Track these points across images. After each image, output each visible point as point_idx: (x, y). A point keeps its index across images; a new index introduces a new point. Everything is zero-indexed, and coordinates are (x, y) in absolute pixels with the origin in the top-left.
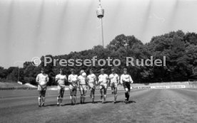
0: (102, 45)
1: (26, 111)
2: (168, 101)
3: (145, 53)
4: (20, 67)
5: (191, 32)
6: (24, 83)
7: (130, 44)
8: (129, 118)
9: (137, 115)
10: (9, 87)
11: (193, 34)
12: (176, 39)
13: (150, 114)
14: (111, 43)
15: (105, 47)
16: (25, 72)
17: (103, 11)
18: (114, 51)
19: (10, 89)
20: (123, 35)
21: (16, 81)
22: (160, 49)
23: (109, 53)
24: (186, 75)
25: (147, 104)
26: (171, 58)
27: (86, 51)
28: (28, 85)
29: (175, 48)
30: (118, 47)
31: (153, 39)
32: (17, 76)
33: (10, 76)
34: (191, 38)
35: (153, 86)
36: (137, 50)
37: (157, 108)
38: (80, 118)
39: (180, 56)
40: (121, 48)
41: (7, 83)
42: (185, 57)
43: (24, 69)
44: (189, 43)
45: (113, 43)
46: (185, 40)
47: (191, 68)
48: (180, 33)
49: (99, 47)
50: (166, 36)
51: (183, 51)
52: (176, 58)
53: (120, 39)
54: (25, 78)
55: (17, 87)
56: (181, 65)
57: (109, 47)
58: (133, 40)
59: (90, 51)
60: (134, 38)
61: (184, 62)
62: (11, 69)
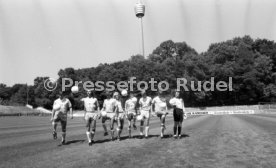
0: (142, 54)
3: (200, 66)
4: (29, 85)
6: (35, 106)
7: (180, 54)
8: (183, 162)
9: (194, 157)
10: (14, 112)
11: (265, 41)
12: (242, 47)
13: (211, 156)
14: (154, 52)
15: (146, 58)
16: (36, 91)
17: (144, 8)
18: (158, 62)
19: (15, 115)
20: (170, 42)
21: (25, 104)
22: (221, 61)
23: (152, 65)
24: (256, 96)
25: (206, 140)
26: (236, 74)
28: (40, 109)
29: (241, 60)
30: (165, 58)
31: (212, 47)
32: (25, 97)
33: (15, 97)
35: (212, 111)
36: (190, 62)
37: (221, 146)
38: (116, 163)
40: (168, 59)
41: (12, 107)
43: (35, 87)
44: (259, 53)
45: (157, 51)
46: (253, 49)
48: (247, 39)
49: (138, 57)
50: (228, 43)
51: (252, 63)
52: (242, 73)
53: (167, 46)
54: (37, 100)
55: (25, 112)
56: (249, 82)
57: (152, 57)
58: (184, 49)
59: (125, 62)
60: (186, 45)
62: (17, 88)
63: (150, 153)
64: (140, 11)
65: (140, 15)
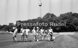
0: (41, 17)
1: (10, 44)
2: (67, 40)
3: (57, 20)
5: (75, 13)
6: (9, 31)
7: (52, 17)
9: (55, 46)
10: (3, 33)
11: (76, 14)
12: (70, 15)
13: (60, 46)
14: (44, 16)
15: (42, 18)
16: (9, 27)
18: (45, 19)
20: (49, 13)
21: (6, 31)
22: (63, 19)
23: (43, 20)
24: (73, 29)
25: (59, 42)
26: (68, 23)
27: (34, 19)
28: (11, 32)
29: (69, 19)
30: (47, 18)
31: (61, 15)
32: (6, 29)
33: (3, 29)
34: (75, 15)
36: (54, 19)
37: (63, 43)
39: (71, 22)
40: (48, 18)
41: (2, 31)
42: (73, 22)
44: (74, 17)
45: (45, 16)
46: (73, 16)
47: (75, 27)
48: (71, 13)
49: (40, 18)
50: (66, 14)
51: (72, 20)
52: (70, 23)
53: (48, 15)
54: (10, 29)
55: (6, 33)
56: (72, 25)
57: (43, 18)
58: (53, 15)
59: (36, 19)
60: (53, 14)
61: (73, 24)
62: (4, 26)
63: (42, 45)
64: (40, 4)
65: (40, 6)
